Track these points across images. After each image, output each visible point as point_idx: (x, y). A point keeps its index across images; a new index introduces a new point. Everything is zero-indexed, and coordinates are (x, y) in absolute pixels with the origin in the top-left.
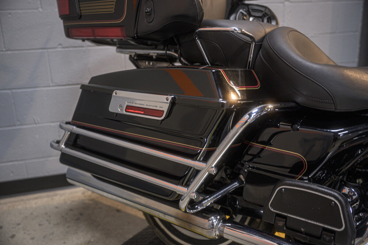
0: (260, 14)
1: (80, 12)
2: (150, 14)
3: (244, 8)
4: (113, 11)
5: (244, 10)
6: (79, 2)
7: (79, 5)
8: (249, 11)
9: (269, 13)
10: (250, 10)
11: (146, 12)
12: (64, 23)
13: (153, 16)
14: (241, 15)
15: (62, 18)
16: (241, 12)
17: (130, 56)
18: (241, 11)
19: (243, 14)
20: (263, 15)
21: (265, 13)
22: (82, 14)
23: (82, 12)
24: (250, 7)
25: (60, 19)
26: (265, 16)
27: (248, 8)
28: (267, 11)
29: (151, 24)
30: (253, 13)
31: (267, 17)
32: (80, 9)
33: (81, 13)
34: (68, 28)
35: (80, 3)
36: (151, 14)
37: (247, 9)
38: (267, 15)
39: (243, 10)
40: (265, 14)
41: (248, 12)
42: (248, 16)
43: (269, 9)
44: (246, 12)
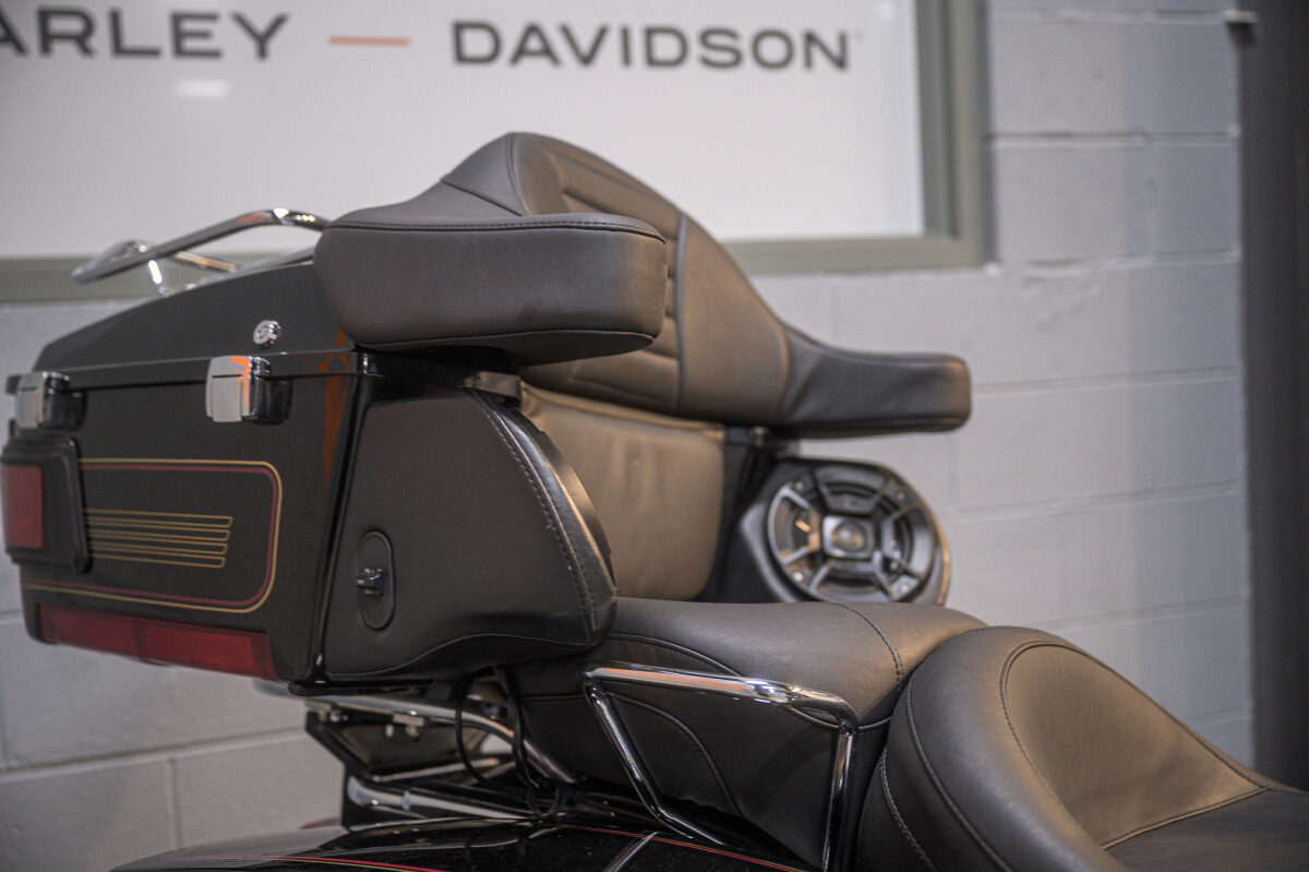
0: (864, 506)
1: (89, 545)
2: (378, 593)
3: (796, 480)
4: (219, 562)
5: (799, 486)
6: (84, 505)
7: (85, 514)
8: (816, 489)
9: (901, 496)
10: (825, 490)
11: (360, 587)
12: (24, 578)
13: (388, 601)
14: (786, 509)
15: (15, 560)
16: (787, 499)
17: (312, 718)
18: (785, 491)
19: (793, 505)
20: (879, 506)
21: (886, 498)
22: (95, 556)
23: (96, 546)
24: (821, 473)
25: (7, 558)
26: (887, 513)
27: (815, 480)
28: (891, 490)
29: (382, 635)
30: (833, 502)
31: (896, 515)
32: (87, 533)
33: (90, 551)
34: (38, 607)
35: (90, 510)
36: (382, 595)
37: (810, 485)
38: (896, 507)
39: (794, 489)
40: (885, 504)
41: (813, 495)
42: (815, 517)
43: (899, 481)
44: (803, 495)
